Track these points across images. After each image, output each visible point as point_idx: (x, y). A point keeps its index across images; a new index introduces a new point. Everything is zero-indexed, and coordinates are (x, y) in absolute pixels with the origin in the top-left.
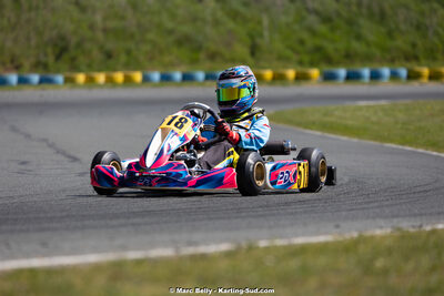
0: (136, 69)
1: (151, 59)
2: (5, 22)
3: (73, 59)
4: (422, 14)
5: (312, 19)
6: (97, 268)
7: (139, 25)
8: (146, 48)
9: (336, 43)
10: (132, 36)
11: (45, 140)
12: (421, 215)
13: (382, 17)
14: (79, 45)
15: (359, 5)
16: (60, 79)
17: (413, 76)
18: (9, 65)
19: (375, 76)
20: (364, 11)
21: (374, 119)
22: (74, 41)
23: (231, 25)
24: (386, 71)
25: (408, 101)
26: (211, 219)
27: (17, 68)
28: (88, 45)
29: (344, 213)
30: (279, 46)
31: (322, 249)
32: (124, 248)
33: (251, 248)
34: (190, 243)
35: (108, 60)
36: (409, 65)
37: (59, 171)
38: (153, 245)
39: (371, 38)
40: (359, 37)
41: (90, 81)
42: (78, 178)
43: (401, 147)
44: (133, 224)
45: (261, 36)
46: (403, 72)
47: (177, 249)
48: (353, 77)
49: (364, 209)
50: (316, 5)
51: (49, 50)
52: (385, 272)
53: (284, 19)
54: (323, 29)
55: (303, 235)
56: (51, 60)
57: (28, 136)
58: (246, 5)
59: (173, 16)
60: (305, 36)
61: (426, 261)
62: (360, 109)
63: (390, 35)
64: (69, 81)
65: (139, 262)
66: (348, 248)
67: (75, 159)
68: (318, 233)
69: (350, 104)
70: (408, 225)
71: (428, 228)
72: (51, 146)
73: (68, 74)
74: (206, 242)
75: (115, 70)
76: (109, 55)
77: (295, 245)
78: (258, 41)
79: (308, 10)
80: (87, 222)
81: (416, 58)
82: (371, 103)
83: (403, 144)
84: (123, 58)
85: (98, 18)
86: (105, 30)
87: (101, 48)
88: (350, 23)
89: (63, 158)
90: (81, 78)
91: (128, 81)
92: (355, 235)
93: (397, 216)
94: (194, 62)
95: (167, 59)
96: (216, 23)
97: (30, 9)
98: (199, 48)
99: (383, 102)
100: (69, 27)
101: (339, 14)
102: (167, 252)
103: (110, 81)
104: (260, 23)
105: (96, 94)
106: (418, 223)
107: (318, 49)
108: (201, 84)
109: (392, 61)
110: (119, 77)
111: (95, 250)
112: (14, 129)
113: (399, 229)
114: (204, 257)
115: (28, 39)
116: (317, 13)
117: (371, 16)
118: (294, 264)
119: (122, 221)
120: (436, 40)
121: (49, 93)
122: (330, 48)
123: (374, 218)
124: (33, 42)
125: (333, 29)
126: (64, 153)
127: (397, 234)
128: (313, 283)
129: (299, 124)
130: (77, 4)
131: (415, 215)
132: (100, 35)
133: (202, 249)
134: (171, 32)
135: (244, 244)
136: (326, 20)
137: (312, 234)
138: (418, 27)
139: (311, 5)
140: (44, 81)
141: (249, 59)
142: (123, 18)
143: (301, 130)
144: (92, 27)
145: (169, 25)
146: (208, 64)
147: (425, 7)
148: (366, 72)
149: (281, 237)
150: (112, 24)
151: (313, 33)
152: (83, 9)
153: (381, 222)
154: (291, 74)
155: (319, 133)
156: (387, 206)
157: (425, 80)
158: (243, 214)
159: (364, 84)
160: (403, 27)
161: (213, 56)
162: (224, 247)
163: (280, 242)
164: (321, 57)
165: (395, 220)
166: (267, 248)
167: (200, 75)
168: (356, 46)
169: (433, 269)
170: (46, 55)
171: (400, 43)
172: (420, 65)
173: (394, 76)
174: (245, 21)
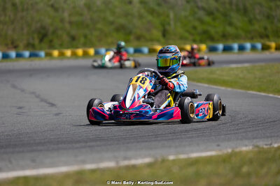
0: (90, 47)
1: (100, 40)
2: (7, 19)
3: (51, 41)
4: (271, 8)
5: (201, 14)
7: (91, 19)
8: (96, 33)
9: (216, 28)
10: (87, 26)
11: (33, 93)
12: (271, 137)
13: (245, 11)
14: (54, 32)
15: (231, 3)
16: (42, 54)
17: (265, 48)
18: (10, 46)
19: (242, 48)
20: (234, 7)
21: (241, 75)
22: (51, 29)
23: (150, 18)
24: (248, 45)
25: (263, 64)
26: (138, 142)
27: (16, 47)
28: (60, 32)
29: (223, 137)
30: (180, 30)
31: (208, 160)
32: (84, 162)
33: (163, 161)
34: (125, 158)
35: (73, 42)
36: (263, 41)
37: (43, 113)
38: (101, 160)
39: (239, 24)
41: (62, 55)
42: (55, 117)
43: (258, 93)
44: (89, 146)
45: (169, 24)
46: (259, 46)
47: (117, 162)
48: (227, 49)
49: (234, 133)
51: (36, 36)
52: (249, 174)
53: (183, 14)
54: (207, 19)
55: (197, 151)
56: (36, 42)
57: (23, 91)
58: (159, 5)
59: (113, 13)
60: (197, 24)
61: (274, 167)
62: (232, 69)
63: (250, 22)
64: (49, 55)
65: (93, 171)
66: (225, 160)
67: (52, 105)
68: (206, 150)
69: (226, 67)
70: (263, 144)
71: (276, 145)
72: (38, 97)
73: (48, 51)
74: (136, 157)
75: (77, 48)
76: (73, 38)
77: (191, 158)
78: (167, 27)
79: (198, 7)
80: (60, 146)
81: (267, 37)
82: (239, 66)
83: (259, 91)
84: (82, 40)
85: (66, 15)
86: (71, 23)
87: (68, 34)
88: (225, 15)
89: (45, 104)
90: (56, 53)
91: (86, 54)
92: (230, 150)
93: (256, 138)
94: (127, 42)
95: (110, 40)
96: (141, 17)
97: (23, 10)
98: (130, 33)
99: (246, 65)
100: (47, 21)
101: (218, 10)
102: (111, 164)
103: (74, 55)
104: (168, 16)
105: (65, 63)
106: (269, 143)
107: (205, 32)
108: (132, 56)
109: (252, 39)
110: (80, 52)
111: (66, 164)
112: (14, 86)
113: (257, 147)
114: (134, 167)
115: (22, 29)
116: (203, 9)
117: (238, 10)
118: (191, 170)
119: (83, 144)
121: (36, 63)
122: (212, 31)
123: (241, 139)
124: (25, 31)
125: (214, 19)
126: (46, 101)
127: (256, 149)
128: (203, 182)
130: (52, 6)
131: (268, 137)
132: (67, 26)
133: (133, 162)
134: (112, 23)
135: (160, 159)
136: (210, 13)
137: (202, 151)
138: (268, 17)
139: (200, 4)
140: (33, 55)
141: (162, 39)
142: (81, 15)
144: (62, 21)
145: (111, 18)
146: (136, 43)
147: (272, 4)
148: (236, 46)
149: (183, 153)
150: (75, 19)
151: (202, 22)
152: (56, 10)
153: (246, 142)
156: (250, 131)
157: (273, 50)
158: (159, 139)
159: (234, 53)
160: (258, 17)
161: (138, 38)
162: (147, 160)
163: (182, 156)
164: (207, 37)
165: (255, 141)
166: (174, 161)
167: (131, 50)
168: (229, 29)
170: (33, 39)
171: (256, 27)
172: (270, 41)
173: (254, 48)
174: (159, 15)
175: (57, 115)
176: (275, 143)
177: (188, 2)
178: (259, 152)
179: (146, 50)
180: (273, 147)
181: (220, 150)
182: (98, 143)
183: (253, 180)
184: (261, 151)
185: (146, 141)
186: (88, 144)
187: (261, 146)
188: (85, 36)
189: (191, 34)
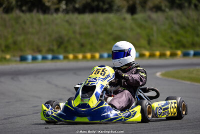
1: (102, 46)
2: (34, 30)
3: (66, 47)
5: (176, 28)
7: (96, 31)
8: (99, 42)
9: (187, 39)
10: (93, 36)
14: (69, 41)
15: (198, 20)
16: (61, 57)
22: (66, 38)
23: (139, 30)
27: (40, 51)
28: (72, 41)
30: (161, 40)
35: (82, 47)
41: (76, 58)
45: (153, 35)
48: (197, 54)
50: (178, 21)
51: (55, 43)
53: (163, 28)
54: (181, 32)
56: (55, 48)
58: (146, 21)
59: (112, 27)
60: (173, 35)
64: (66, 58)
76: (82, 45)
78: (151, 38)
79: (174, 23)
84: (89, 47)
85: (77, 28)
86: (80, 34)
87: (79, 42)
88: (194, 29)
90: (71, 56)
91: (93, 57)
96: (132, 30)
100: (64, 32)
101: (189, 25)
103: (85, 58)
104: (152, 29)
107: (179, 41)
115: (45, 38)
116: (178, 24)
122: (184, 40)
125: (186, 32)
129: (178, 78)
130: (67, 21)
132: (78, 36)
134: (110, 34)
136: (183, 27)
139: (175, 20)
140: (54, 58)
141: (148, 47)
142: (88, 28)
143: (180, 81)
144: (74, 32)
145: (110, 31)
150: (84, 31)
151: (177, 33)
152: (70, 24)
154: (168, 53)
155: (189, 82)
164: (181, 45)
168: (197, 39)
170: (53, 45)
174: (145, 28)
177: (167, 19)
189: (169, 42)
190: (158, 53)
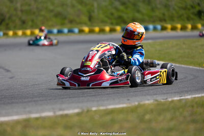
1: (43, 24)
3: (7, 24)
5: (117, 4)
6: (17, 122)
7: (37, 8)
8: (40, 18)
9: (128, 14)
10: (34, 13)
12: (167, 93)
13: (149, 3)
14: (10, 18)
16: (1, 34)
17: (164, 29)
22: (8, 16)
23: (80, 7)
24: (151, 27)
25: (161, 41)
26: (70, 98)
28: (14, 18)
29: (131, 93)
30: (102, 16)
31: (121, 111)
32: (30, 112)
33: (88, 111)
34: (60, 110)
35: (23, 24)
36: (161, 24)
37: (1, 77)
38: (43, 111)
39: (144, 11)
40: (138, 11)
41: (15, 34)
42: (9, 80)
44: (34, 101)
45: (93, 11)
46: (159, 27)
47: (55, 112)
49: (140, 91)
52: (150, 121)
53: (104, 4)
54: (122, 8)
55: (113, 104)
59: (53, 4)
60: (114, 11)
61: (168, 115)
63: (153, 10)
64: (6, 34)
65: (37, 119)
66: (133, 110)
67: (8, 71)
68: (119, 103)
70: (161, 99)
71: (170, 100)
73: (5, 31)
74: (68, 109)
75: (26, 29)
76: (24, 22)
77: (108, 109)
78: (92, 14)
80: (13, 100)
81: (165, 20)
84: (30, 23)
85: (19, 5)
86: (22, 11)
87: (20, 19)
89: (2, 70)
90: (11, 33)
91: (32, 34)
92: (137, 103)
93: (156, 94)
94: (63, 24)
95: (50, 23)
96: (73, 6)
98: (65, 18)
99: (150, 41)
100: (5, 10)
102: (50, 114)
103: (24, 34)
104: (93, 6)
105: (18, 40)
106: (165, 98)
107: (120, 17)
108: (66, 35)
109: (154, 22)
110: (28, 32)
111: (17, 114)
113: (156, 100)
114: (67, 115)
117: (144, 1)
118: (108, 118)
119: (30, 99)
120: (174, 12)
122: (125, 16)
123: (145, 95)
125: (126, 8)
126: (3, 68)
127: (156, 102)
128: (117, 127)
131: (164, 94)
132: (19, 13)
133: (66, 112)
134: (52, 11)
135: (86, 110)
136: (123, 4)
137: (117, 104)
138: (166, 6)
141: (89, 23)
142: (30, 5)
144: (16, 9)
145: (51, 7)
146: (69, 25)
149: (102, 106)
150: (26, 8)
151: (117, 10)
153: (149, 97)
154: (107, 29)
157: (169, 30)
158: (85, 95)
160: (159, 6)
161: (71, 22)
162: (76, 111)
163: (102, 108)
164: (121, 21)
165: (155, 96)
166: (96, 111)
167: (66, 30)
168: (138, 15)
169: (172, 119)
171: (158, 13)
172: (167, 23)
173: (155, 29)
174: (86, 5)
175: (11, 78)
176: (170, 98)
178: (158, 104)
179: (76, 30)
180: (168, 101)
181: (130, 103)
182: (41, 98)
183: (153, 125)
184: (159, 104)
185: (76, 97)
186: (34, 99)
187: (159, 100)
188: (33, 21)
189: (109, 18)
190: (97, 29)
